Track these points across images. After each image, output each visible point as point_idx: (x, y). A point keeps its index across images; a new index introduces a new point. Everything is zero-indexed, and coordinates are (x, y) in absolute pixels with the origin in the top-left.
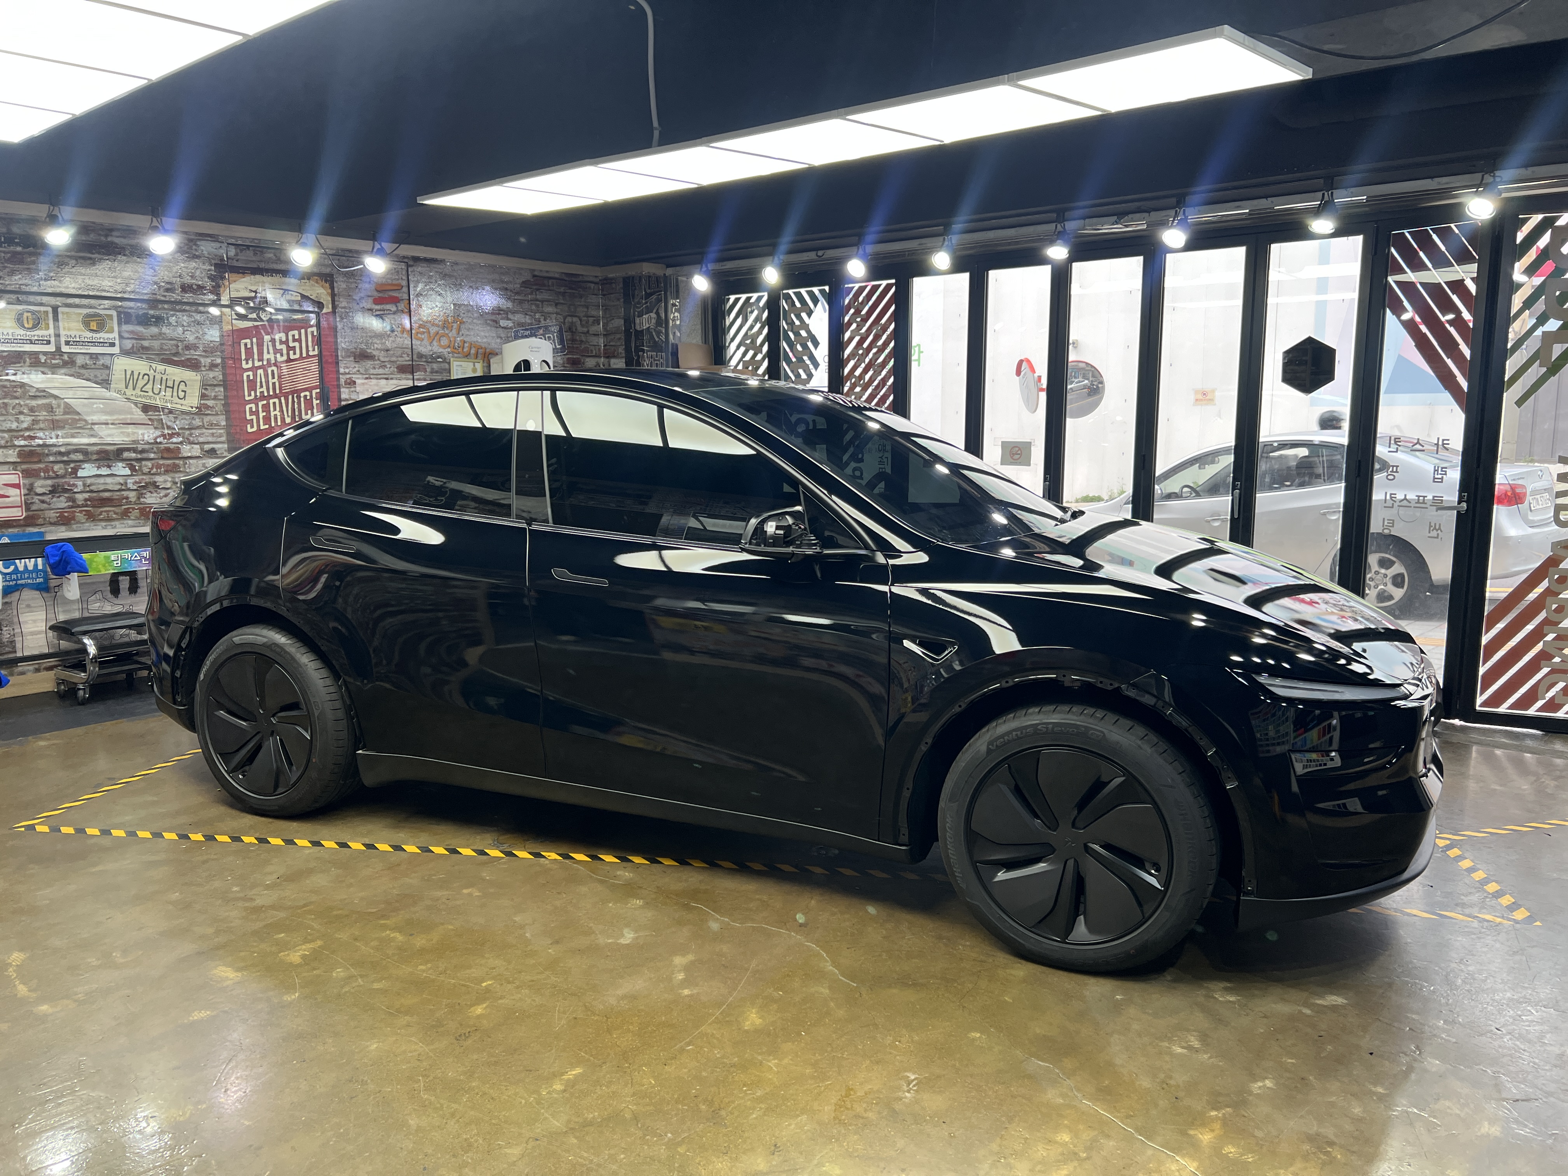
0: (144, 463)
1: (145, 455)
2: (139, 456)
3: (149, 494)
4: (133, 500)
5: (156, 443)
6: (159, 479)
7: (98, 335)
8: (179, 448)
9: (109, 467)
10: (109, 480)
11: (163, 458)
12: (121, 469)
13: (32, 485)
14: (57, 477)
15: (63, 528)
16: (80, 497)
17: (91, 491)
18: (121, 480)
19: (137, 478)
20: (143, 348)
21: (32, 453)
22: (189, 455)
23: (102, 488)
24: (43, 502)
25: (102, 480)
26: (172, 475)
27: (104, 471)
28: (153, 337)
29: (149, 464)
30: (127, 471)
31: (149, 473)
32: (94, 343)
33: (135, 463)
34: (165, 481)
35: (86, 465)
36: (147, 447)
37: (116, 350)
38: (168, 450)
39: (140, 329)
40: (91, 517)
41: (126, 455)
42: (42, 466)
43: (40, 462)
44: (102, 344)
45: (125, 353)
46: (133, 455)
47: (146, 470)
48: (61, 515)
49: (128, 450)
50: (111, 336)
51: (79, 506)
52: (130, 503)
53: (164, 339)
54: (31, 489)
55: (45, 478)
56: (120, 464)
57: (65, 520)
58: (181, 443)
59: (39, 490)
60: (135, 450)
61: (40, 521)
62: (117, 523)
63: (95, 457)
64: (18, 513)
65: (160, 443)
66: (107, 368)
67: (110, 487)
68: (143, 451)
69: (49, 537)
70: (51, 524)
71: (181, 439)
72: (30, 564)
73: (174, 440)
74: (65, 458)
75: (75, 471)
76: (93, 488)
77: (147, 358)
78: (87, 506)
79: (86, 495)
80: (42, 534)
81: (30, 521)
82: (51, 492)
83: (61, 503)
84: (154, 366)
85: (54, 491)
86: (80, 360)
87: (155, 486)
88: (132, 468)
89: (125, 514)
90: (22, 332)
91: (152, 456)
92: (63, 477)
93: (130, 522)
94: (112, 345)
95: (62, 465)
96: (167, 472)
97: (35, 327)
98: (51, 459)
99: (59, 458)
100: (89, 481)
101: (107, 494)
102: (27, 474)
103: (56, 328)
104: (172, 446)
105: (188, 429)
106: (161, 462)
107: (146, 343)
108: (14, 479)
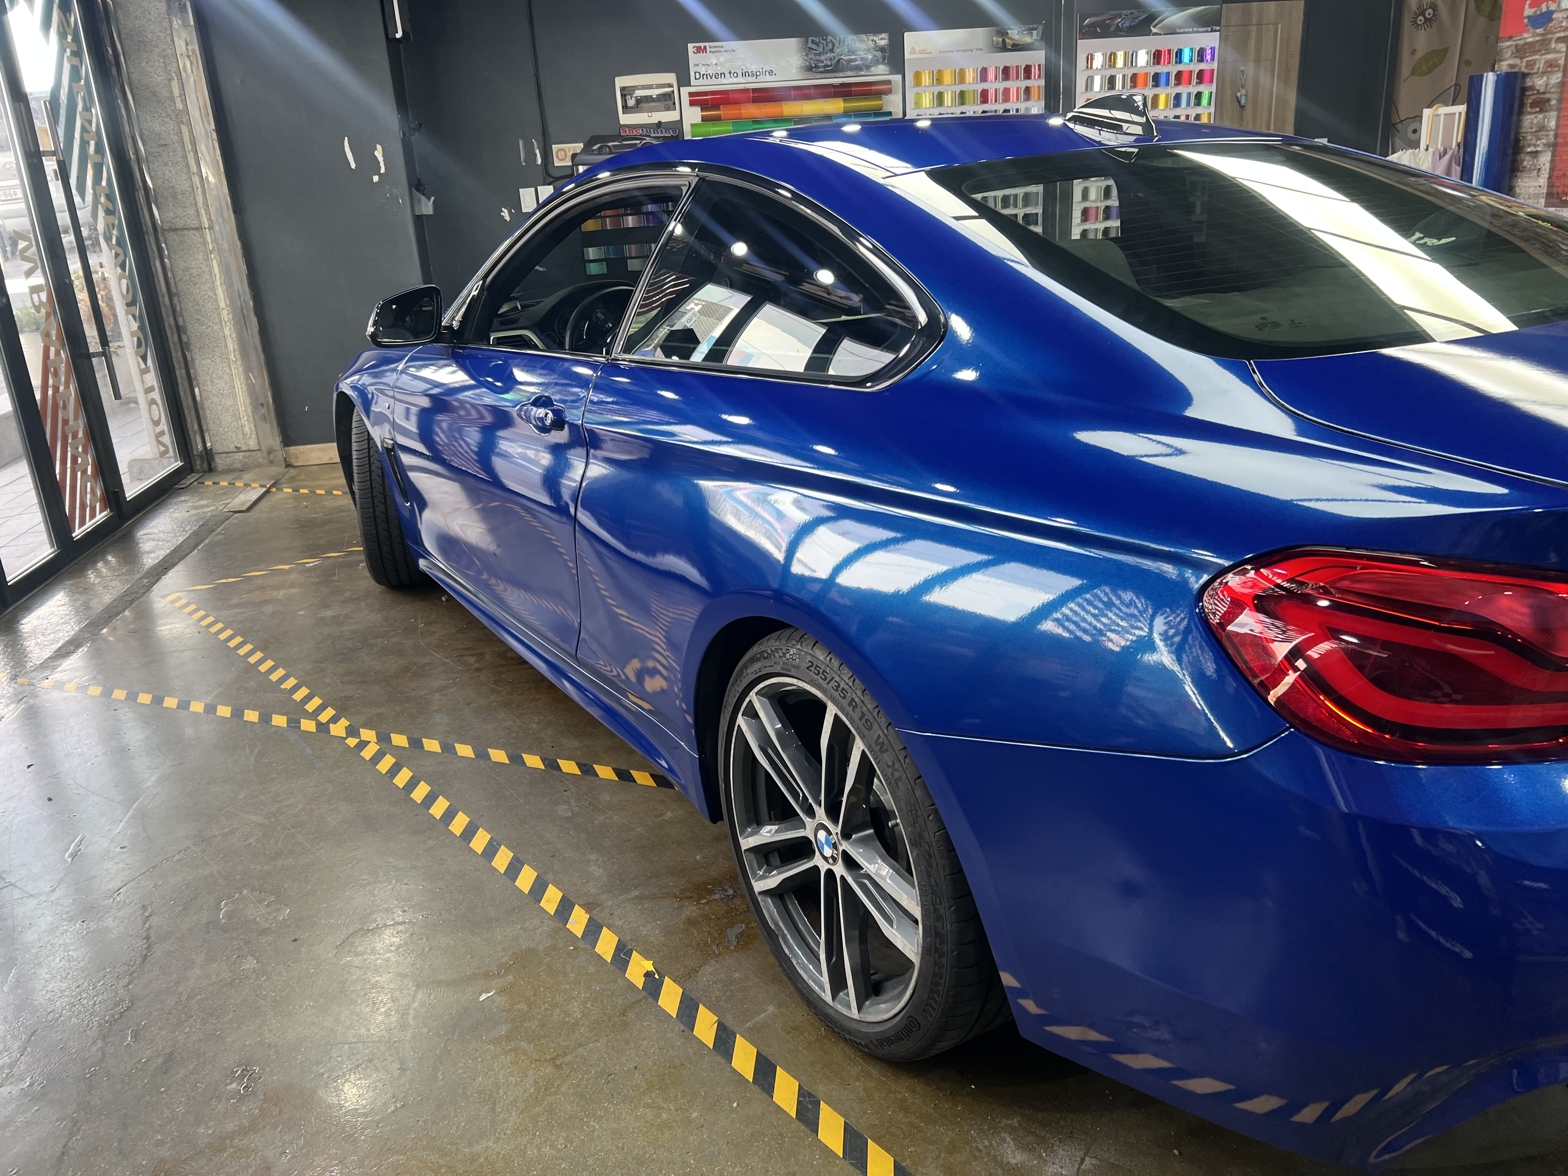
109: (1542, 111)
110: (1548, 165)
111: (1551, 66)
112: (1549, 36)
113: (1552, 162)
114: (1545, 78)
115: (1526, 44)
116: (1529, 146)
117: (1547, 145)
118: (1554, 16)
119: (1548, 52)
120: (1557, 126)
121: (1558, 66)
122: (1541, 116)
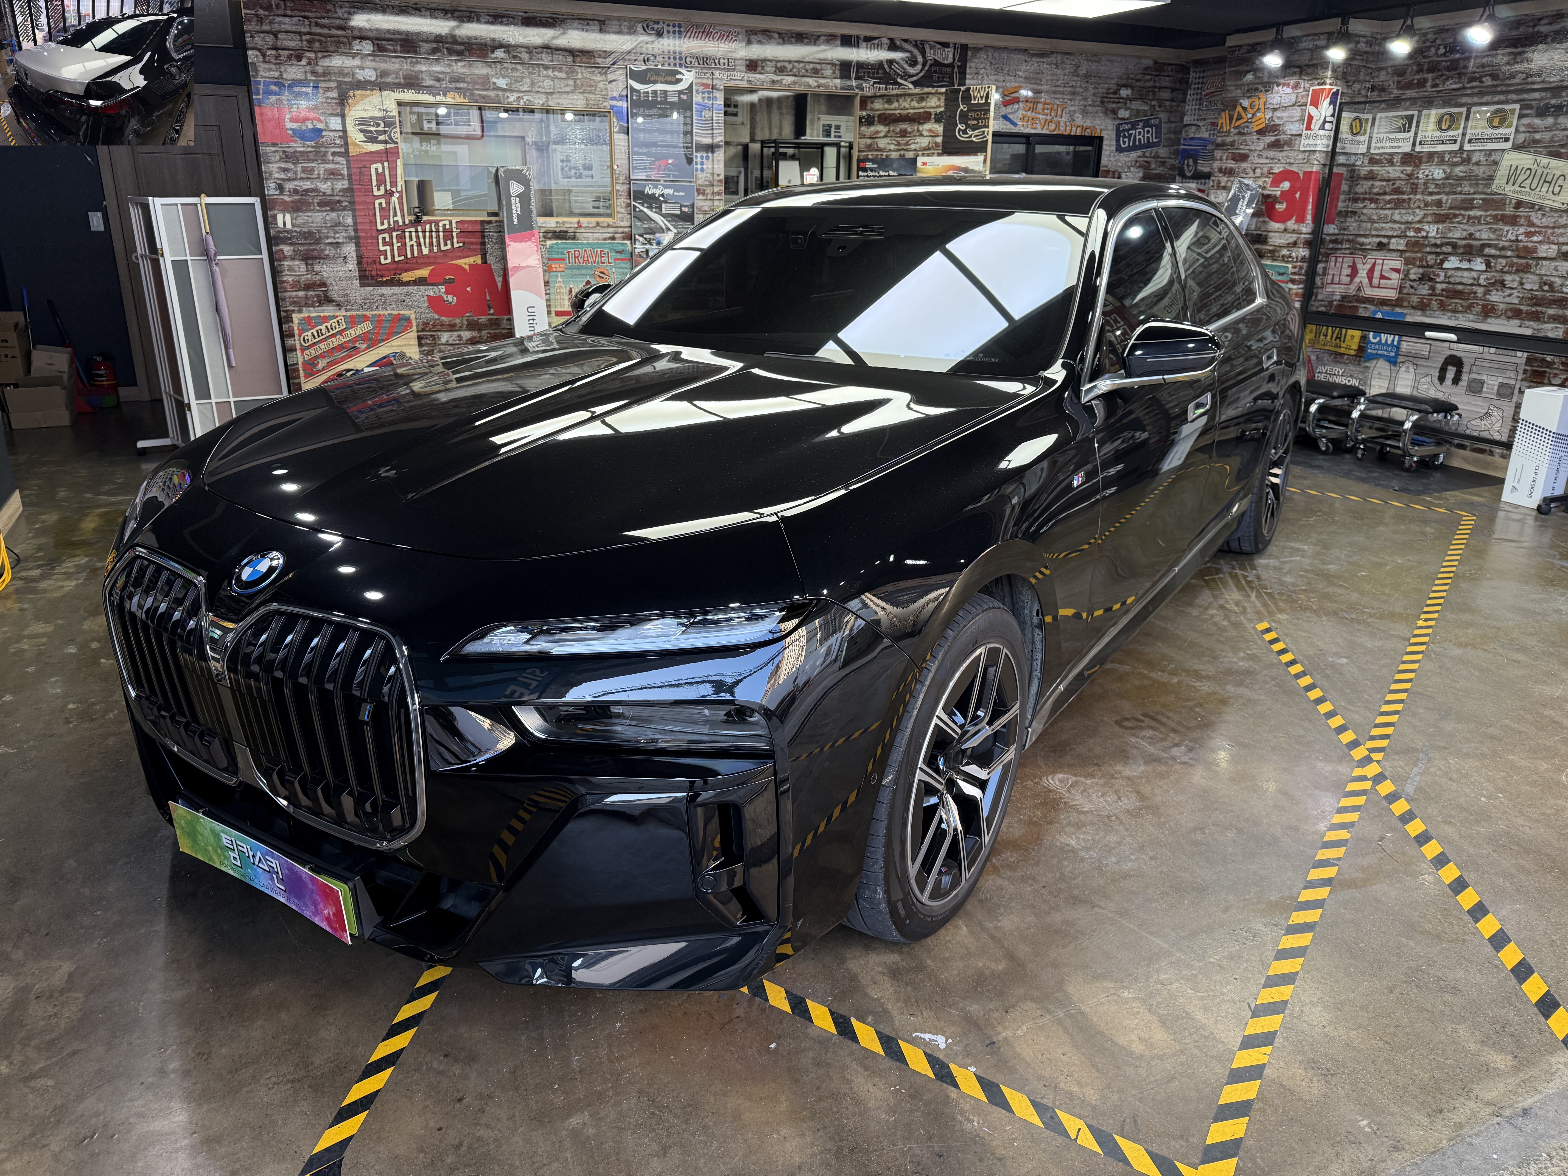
0: (1500, 260)
1: (1503, 253)
2: (1498, 253)
3: (1495, 292)
4: (1480, 295)
5: (1517, 241)
6: (1508, 278)
7: (1497, 132)
8: (1536, 248)
9: (1469, 261)
10: (1466, 274)
11: (1518, 257)
12: (1479, 264)
13: (1408, 271)
14: (1428, 266)
15: (1420, 313)
16: (1439, 287)
17: (1449, 283)
18: (1474, 274)
19: (1489, 275)
20: (1535, 141)
21: (1416, 243)
22: (1545, 255)
23: (1458, 280)
24: (1412, 287)
25: (1460, 273)
26: (1521, 275)
27: (1465, 265)
28: (1548, 129)
29: (1504, 261)
30: (1483, 267)
31: (1502, 271)
32: (1491, 140)
33: (1491, 259)
34: (1513, 281)
35: (1452, 258)
36: (1507, 244)
37: (1508, 145)
38: (1526, 248)
39: (1537, 121)
40: (1443, 307)
41: (1487, 251)
42: (1419, 255)
43: (1419, 251)
44: (1498, 140)
45: (1517, 147)
46: (1493, 252)
47: (1499, 267)
48: (1421, 302)
49: (1489, 246)
50: (1507, 131)
51: (1436, 295)
52: (1476, 298)
53: (1557, 130)
54: (1406, 275)
55: (1419, 267)
56: (1479, 260)
57: (1423, 307)
58: (1540, 242)
59: (1412, 277)
60: (1495, 247)
61: (1405, 304)
62: (1460, 315)
63: (1461, 250)
64: (1392, 294)
65: (1521, 241)
66: (1496, 163)
67: (1465, 281)
68: (1503, 248)
69: (1409, 319)
70: (1414, 308)
71: (1540, 238)
72: (1390, 338)
73: (1535, 239)
74: (1438, 250)
75: (1442, 261)
76: (1451, 280)
77: (1535, 152)
78: (1442, 295)
79: (1444, 286)
80: (1404, 315)
81: (1398, 303)
82: (1420, 279)
83: (1424, 290)
84: (1539, 159)
85: (1422, 279)
86: (1474, 159)
87: (1502, 284)
88: (1488, 265)
89: (1468, 309)
90: (1438, 134)
91: (1509, 253)
92: (1432, 267)
93: (1471, 317)
94: (1507, 140)
95: (1434, 256)
96: (1517, 271)
97: (1449, 128)
98: (1428, 249)
99: (1434, 250)
100: (1450, 273)
101: (1460, 287)
102: (1408, 262)
103: (1465, 128)
104: (1530, 245)
105: (1553, 228)
106: (1515, 260)
107: (1538, 136)
108: (1397, 264)
109: (333, 210)
110: (354, 254)
111: (333, 174)
112: (323, 149)
113: (357, 251)
114: (329, 184)
115: (296, 152)
116: (327, 238)
117: (350, 238)
118: (324, 133)
119: (326, 162)
120: (355, 223)
121: (342, 175)
122: (334, 214)
